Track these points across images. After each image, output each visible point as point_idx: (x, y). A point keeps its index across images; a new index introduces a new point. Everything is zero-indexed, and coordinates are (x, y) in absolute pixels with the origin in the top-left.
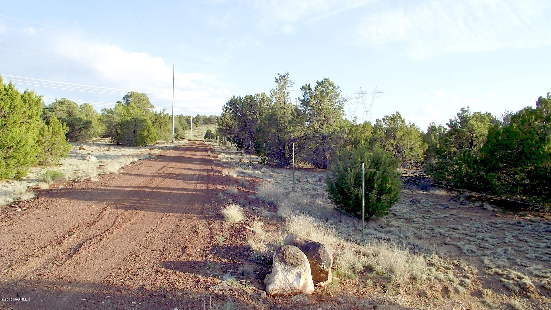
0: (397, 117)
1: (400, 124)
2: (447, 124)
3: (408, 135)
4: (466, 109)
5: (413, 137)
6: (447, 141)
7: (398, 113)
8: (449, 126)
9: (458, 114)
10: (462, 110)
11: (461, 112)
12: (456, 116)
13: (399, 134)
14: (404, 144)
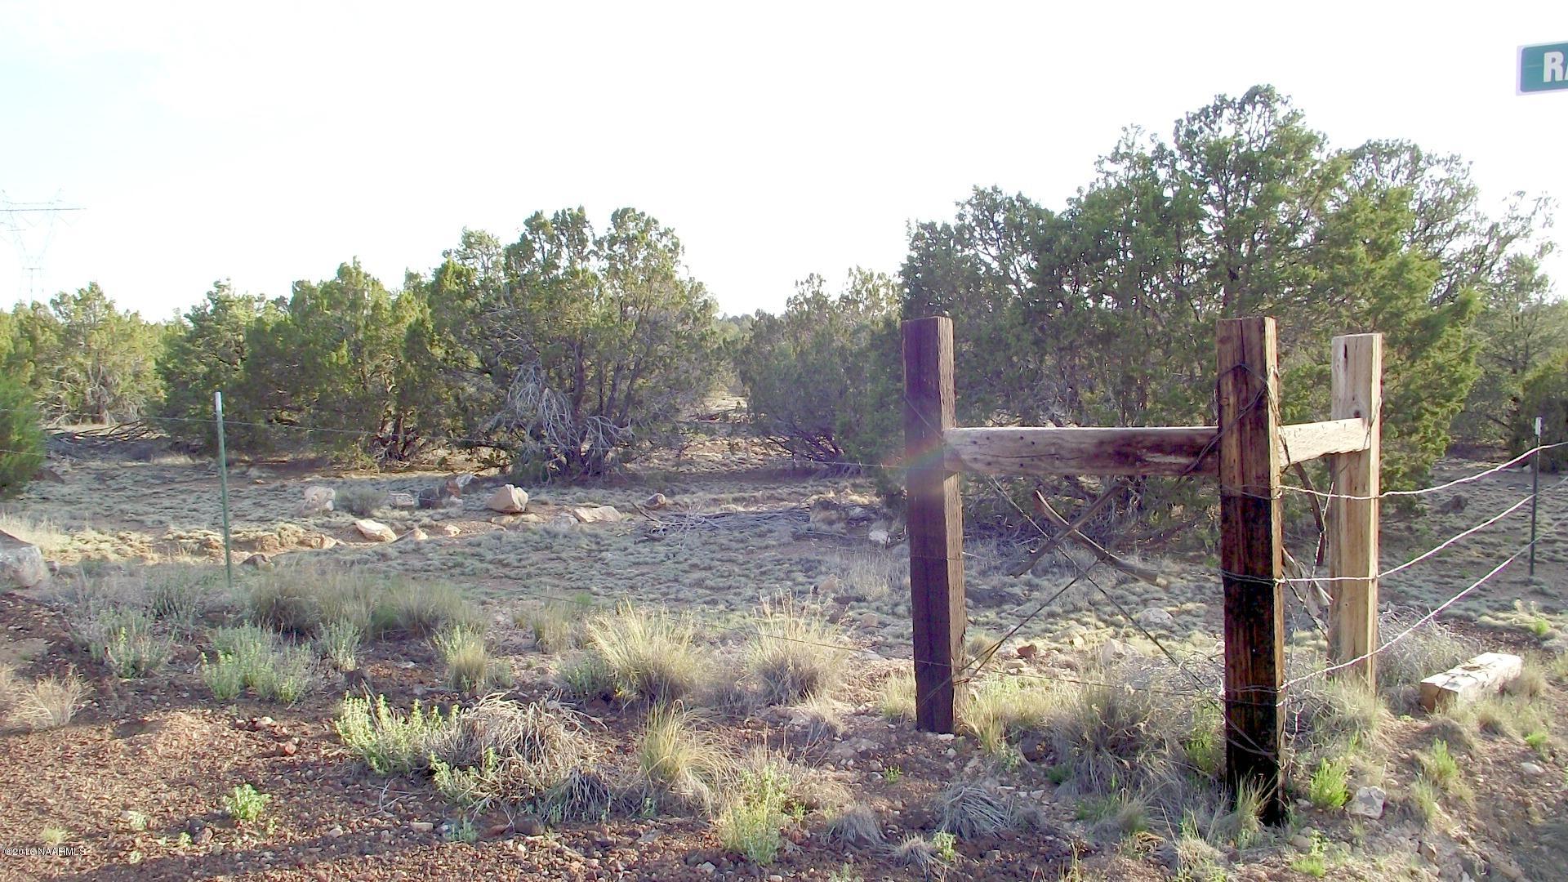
0: (91, 295)
1: (101, 313)
2: (187, 316)
3: (126, 341)
4: (224, 282)
5: (138, 344)
6: (187, 352)
7: (94, 286)
8: (192, 319)
9: (210, 294)
10: (217, 285)
11: (215, 290)
12: (206, 297)
13: (99, 339)
14: (114, 364)
